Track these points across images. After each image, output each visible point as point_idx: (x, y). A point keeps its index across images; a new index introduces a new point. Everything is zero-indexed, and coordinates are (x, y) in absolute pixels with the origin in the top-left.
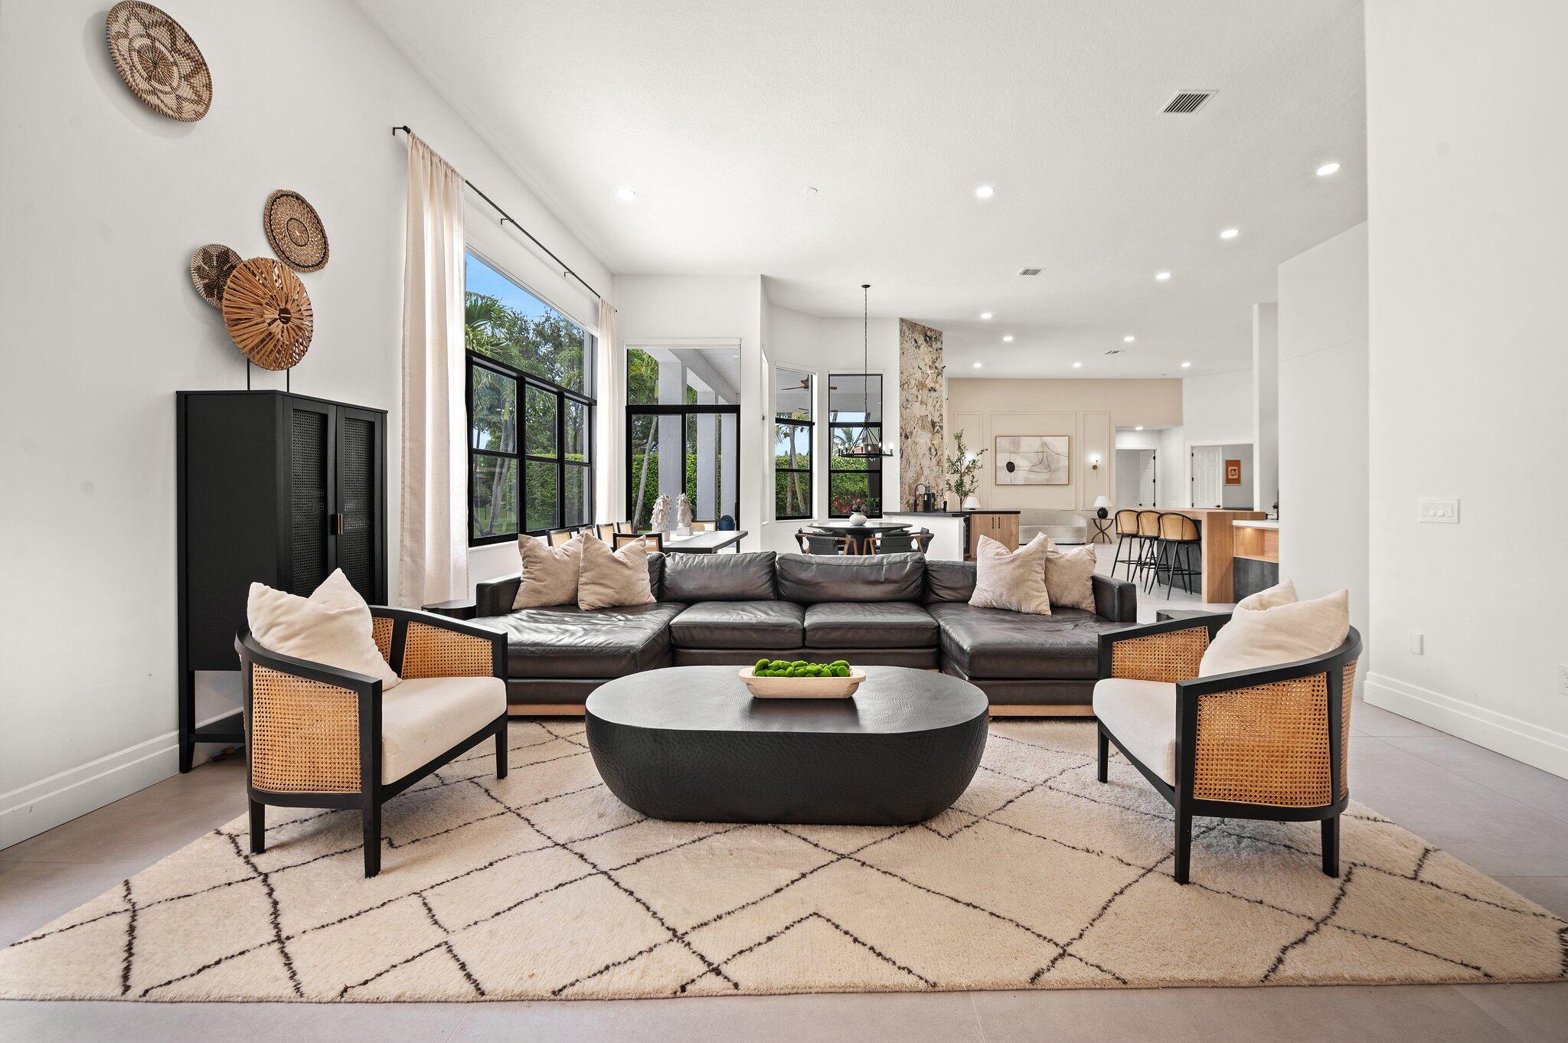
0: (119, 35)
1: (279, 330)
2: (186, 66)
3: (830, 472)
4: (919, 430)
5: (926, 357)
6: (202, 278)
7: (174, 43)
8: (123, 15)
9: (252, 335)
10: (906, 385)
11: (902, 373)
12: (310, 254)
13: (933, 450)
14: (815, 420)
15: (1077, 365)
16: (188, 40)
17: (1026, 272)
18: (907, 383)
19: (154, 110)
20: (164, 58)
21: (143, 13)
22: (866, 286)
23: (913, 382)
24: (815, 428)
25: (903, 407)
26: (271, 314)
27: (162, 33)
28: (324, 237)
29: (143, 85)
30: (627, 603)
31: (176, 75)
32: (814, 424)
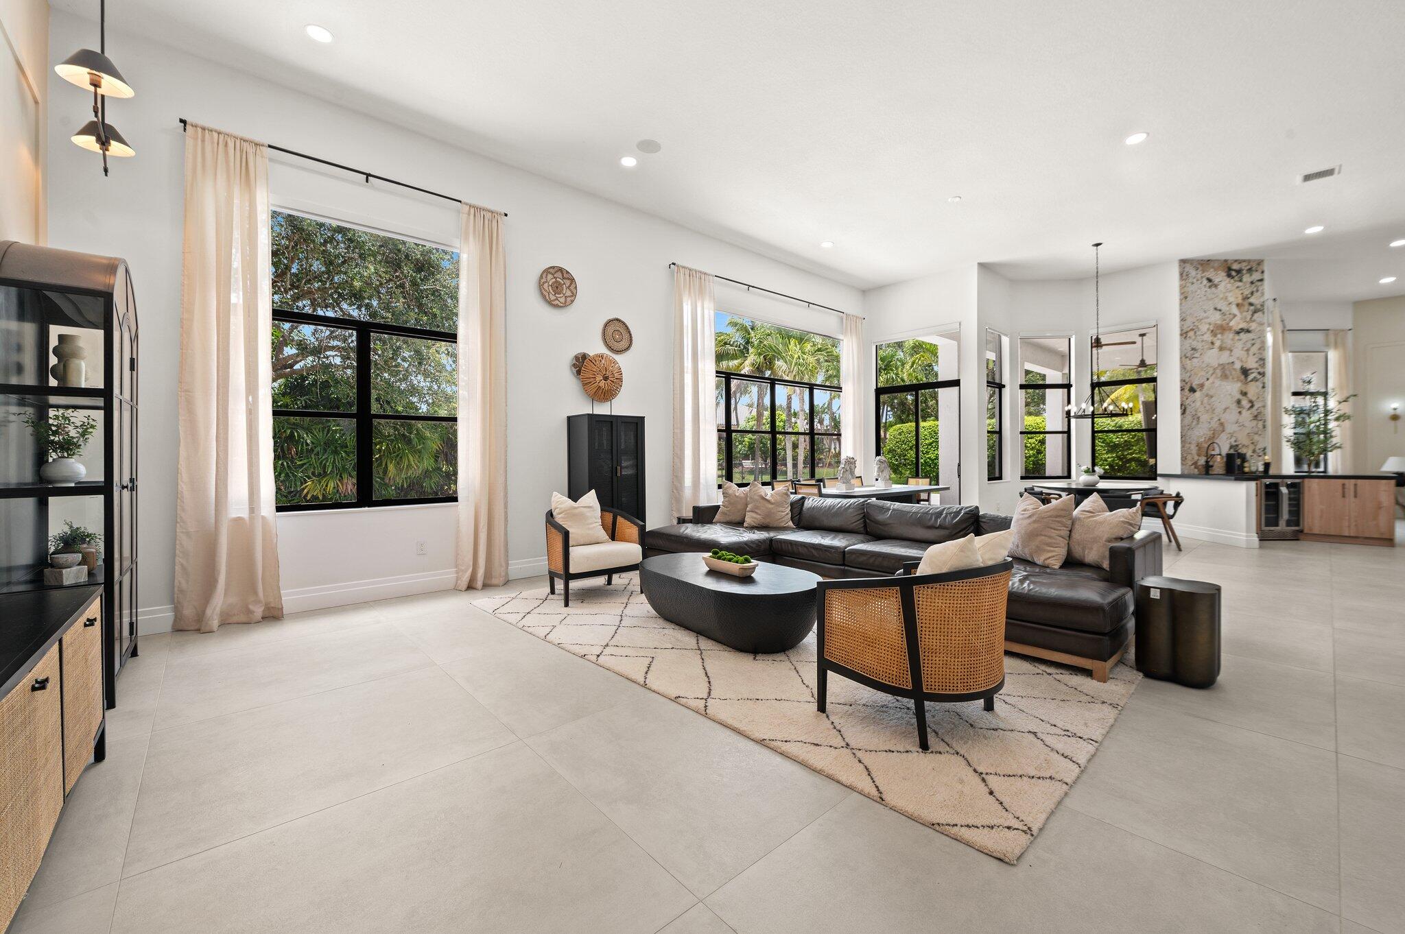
0: (544, 283)
1: (603, 384)
2: (568, 283)
3: (1094, 432)
4: (1218, 382)
5: (1229, 295)
6: (576, 368)
7: (563, 276)
8: (544, 275)
9: (593, 388)
10: (1191, 334)
11: (1183, 320)
12: (624, 344)
13: (1245, 403)
14: (1073, 382)
15: (1387, 280)
16: (568, 272)
17: (1308, 178)
18: (1192, 330)
19: (556, 306)
20: (560, 283)
21: (551, 270)
22: (1097, 245)
23: (1204, 327)
24: (1073, 390)
25: (1184, 357)
26: (599, 378)
27: (559, 275)
28: (630, 335)
29: (553, 298)
30: (771, 526)
31: (565, 288)
32: (1071, 386)
